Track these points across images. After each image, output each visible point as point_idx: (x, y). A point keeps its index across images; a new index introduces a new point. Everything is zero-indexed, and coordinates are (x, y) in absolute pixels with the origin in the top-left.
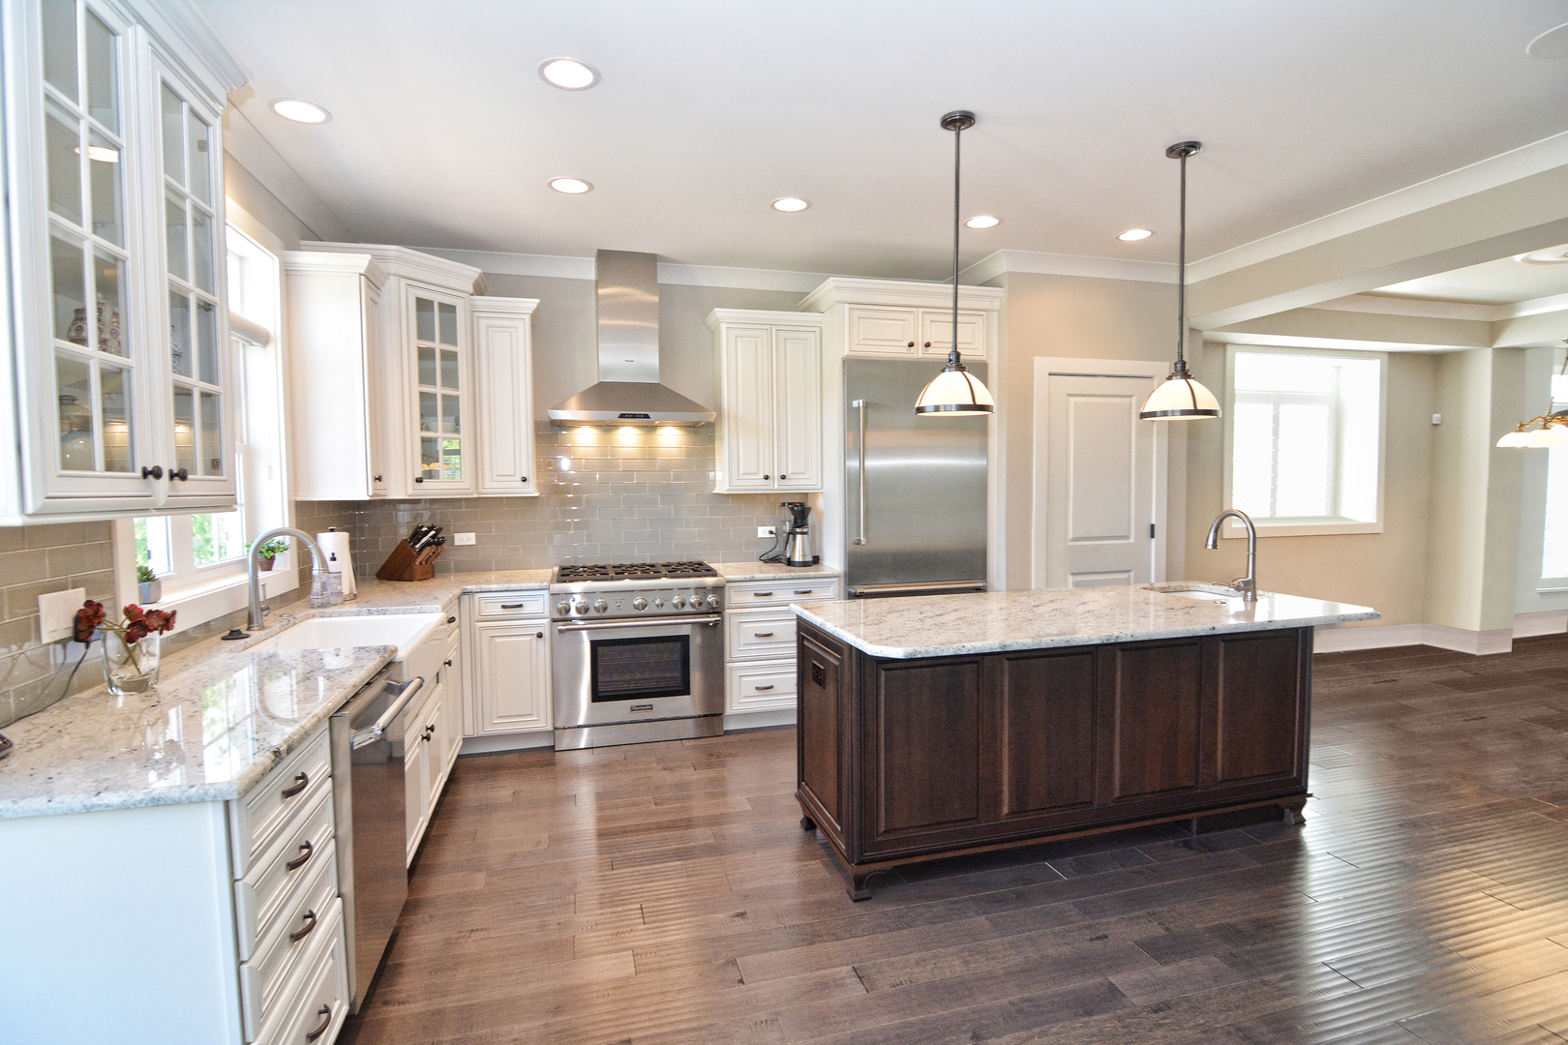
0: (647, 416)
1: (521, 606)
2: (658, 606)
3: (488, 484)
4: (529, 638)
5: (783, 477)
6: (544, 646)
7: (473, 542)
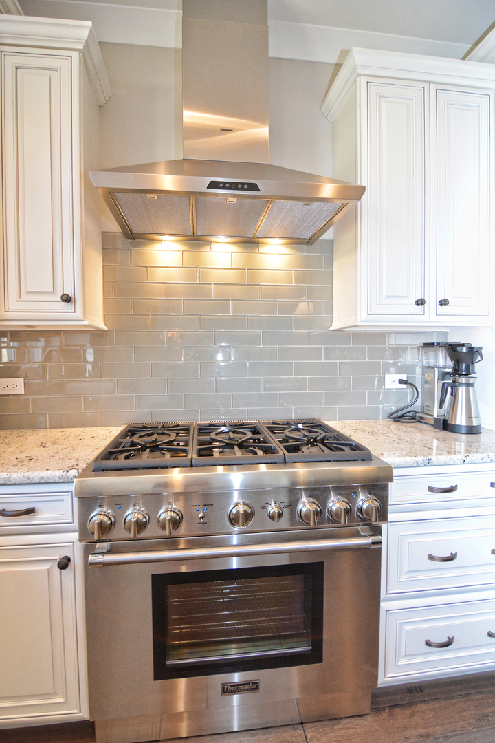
0: (254, 187)
1: (31, 511)
2: (272, 517)
3: (13, 305)
4: (46, 567)
5: (444, 303)
6: (74, 581)
7: (21, 390)
